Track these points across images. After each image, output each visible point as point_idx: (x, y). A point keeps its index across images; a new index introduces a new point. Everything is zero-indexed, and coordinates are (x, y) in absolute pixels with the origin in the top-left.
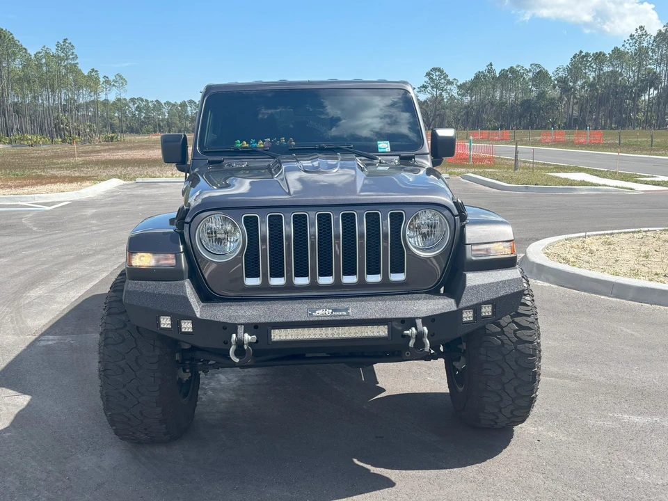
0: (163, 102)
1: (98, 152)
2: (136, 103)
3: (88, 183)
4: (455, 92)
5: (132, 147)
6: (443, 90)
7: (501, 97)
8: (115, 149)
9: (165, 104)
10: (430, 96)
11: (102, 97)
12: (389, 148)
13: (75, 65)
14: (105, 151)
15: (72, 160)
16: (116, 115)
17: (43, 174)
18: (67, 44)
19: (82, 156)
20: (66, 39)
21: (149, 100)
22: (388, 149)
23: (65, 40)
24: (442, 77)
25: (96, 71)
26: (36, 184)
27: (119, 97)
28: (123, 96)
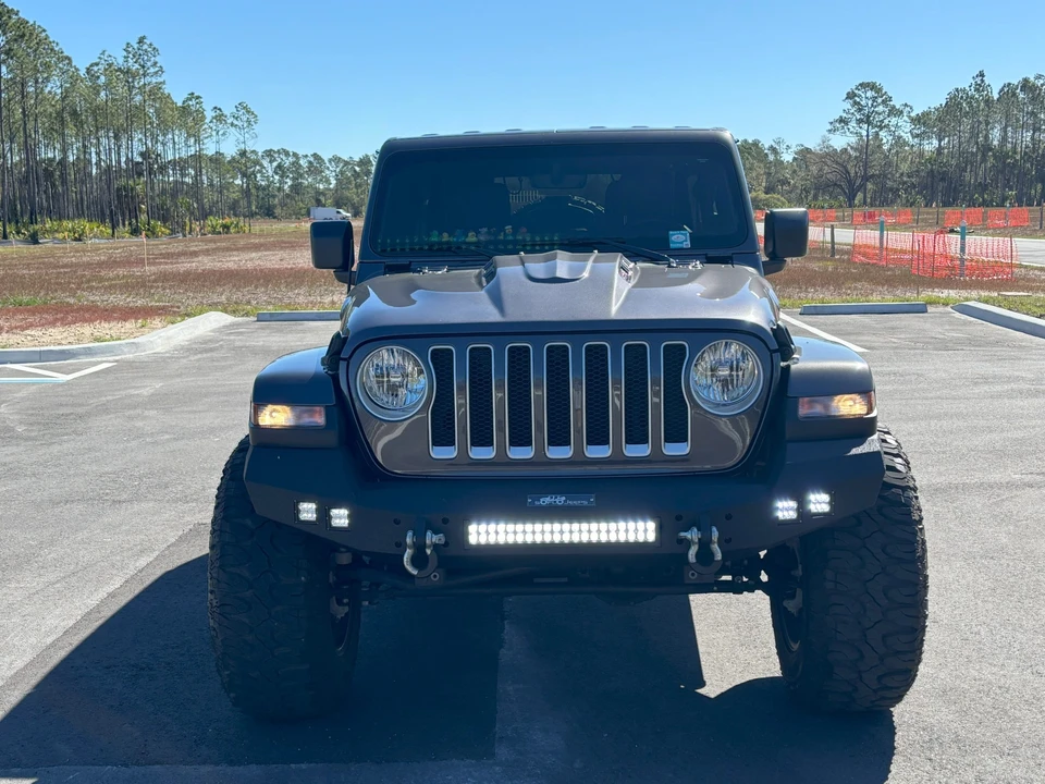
0: (326, 157)
1: (195, 254)
2: (275, 160)
3: (157, 322)
4: (905, 129)
5: (262, 245)
6: (881, 128)
7: (1004, 139)
8: (228, 249)
9: (330, 161)
10: (853, 140)
11: (210, 149)
12: (689, 242)
13: (158, 86)
14: (207, 252)
15: (137, 271)
16: (238, 182)
17: (72, 301)
18: (145, 47)
19: (160, 263)
20: (144, 38)
21: (301, 153)
22: (687, 244)
23: (141, 41)
24: (880, 100)
25: (198, 97)
26: (53, 324)
27: (242, 146)
28: (250, 147)
